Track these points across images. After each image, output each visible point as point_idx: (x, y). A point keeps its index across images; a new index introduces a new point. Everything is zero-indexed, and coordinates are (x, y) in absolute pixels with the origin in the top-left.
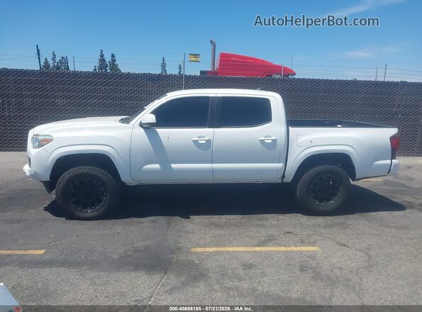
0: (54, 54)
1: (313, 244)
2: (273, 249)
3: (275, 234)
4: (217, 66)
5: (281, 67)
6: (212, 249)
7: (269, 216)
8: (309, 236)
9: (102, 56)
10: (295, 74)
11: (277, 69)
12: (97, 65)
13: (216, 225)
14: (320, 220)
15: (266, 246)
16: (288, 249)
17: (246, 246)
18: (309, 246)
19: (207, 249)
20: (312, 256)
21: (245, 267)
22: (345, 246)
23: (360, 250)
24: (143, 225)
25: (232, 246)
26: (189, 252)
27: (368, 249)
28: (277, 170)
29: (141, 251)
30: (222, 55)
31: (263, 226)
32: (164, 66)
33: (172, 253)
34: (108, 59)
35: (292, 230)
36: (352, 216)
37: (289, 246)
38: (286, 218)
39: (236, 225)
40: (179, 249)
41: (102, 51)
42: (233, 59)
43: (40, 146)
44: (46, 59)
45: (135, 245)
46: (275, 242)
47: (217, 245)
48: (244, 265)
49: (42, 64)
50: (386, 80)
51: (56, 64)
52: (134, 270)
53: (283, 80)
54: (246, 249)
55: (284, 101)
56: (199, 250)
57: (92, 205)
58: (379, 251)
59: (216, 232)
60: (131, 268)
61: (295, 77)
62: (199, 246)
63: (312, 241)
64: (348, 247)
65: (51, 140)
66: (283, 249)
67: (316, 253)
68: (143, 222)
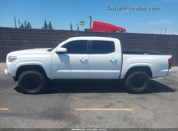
0: (25, 21)
1: (130, 107)
2: (112, 109)
3: (113, 102)
4: (92, 27)
5: (120, 28)
6: (84, 109)
7: (112, 94)
8: (129, 103)
9: (46, 22)
10: (126, 31)
11: (118, 28)
12: (44, 26)
13: (87, 98)
14: (134, 96)
15: (109, 108)
16: (119, 109)
17: (100, 108)
18: (128, 108)
19: (82, 109)
20: (130, 113)
21: (98, 118)
22: (145, 108)
23: (152, 111)
24: (54, 97)
25: (93, 108)
26: (73, 110)
27: (155, 110)
28: (117, 73)
29: (52, 109)
30: (94, 22)
31: (108, 98)
32: (71, 27)
33: (66, 111)
34: (48, 24)
35: (121, 100)
36: (149, 94)
37: (119, 108)
38: (119, 95)
39: (96, 98)
40: (69, 109)
41: (45, 20)
42: (99, 24)
43: (11, 61)
44: (22, 24)
45: (50, 107)
46: (113, 106)
47: (87, 107)
48: (98, 117)
49: (20, 25)
50: (166, 34)
51: (26, 26)
52: (47, 119)
53: (120, 34)
54: (99, 109)
55: (121, 43)
56: (78, 109)
57: (34, 88)
58: (160, 111)
59: (87, 101)
60: (46, 118)
61: (126, 32)
62: (79, 108)
63: (130, 106)
64: (146, 109)
65: (16, 59)
66: (117, 109)
67: (131, 112)
68: (54, 96)
